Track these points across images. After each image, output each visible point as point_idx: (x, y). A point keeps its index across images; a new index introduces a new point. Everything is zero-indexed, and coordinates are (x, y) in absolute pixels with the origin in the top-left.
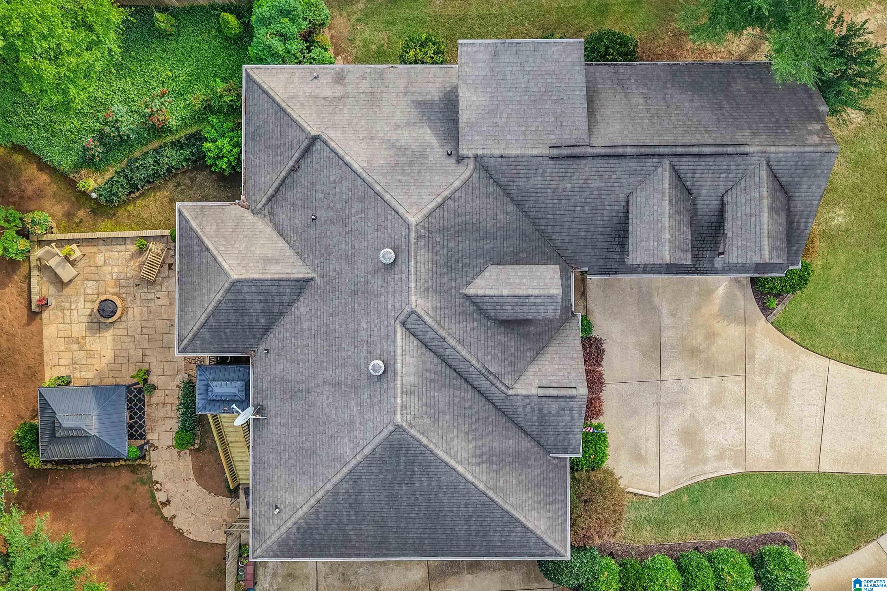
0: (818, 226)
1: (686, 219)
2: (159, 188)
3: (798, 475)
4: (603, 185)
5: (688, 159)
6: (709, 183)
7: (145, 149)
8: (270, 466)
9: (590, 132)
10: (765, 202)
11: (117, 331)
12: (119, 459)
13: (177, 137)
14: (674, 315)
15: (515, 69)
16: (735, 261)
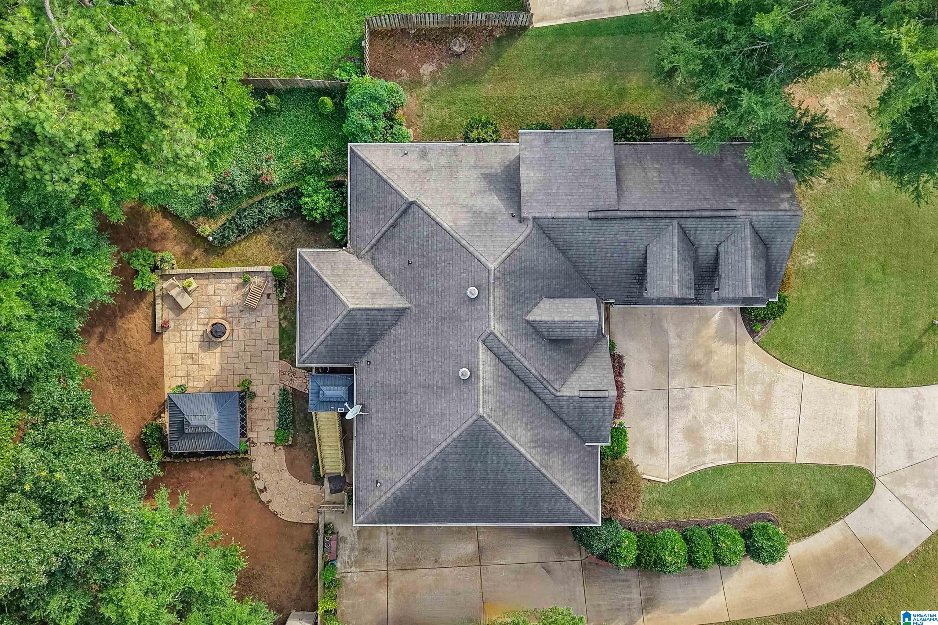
0: (794, 265)
1: (690, 264)
2: (260, 232)
3: (779, 465)
4: (628, 238)
5: (691, 220)
6: (707, 237)
7: (251, 202)
8: (372, 450)
9: (619, 201)
10: (749, 252)
11: (224, 349)
12: (225, 453)
13: (277, 192)
14: (679, 336)
15: (562, 152)
16: (727, 296)
